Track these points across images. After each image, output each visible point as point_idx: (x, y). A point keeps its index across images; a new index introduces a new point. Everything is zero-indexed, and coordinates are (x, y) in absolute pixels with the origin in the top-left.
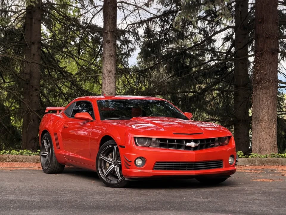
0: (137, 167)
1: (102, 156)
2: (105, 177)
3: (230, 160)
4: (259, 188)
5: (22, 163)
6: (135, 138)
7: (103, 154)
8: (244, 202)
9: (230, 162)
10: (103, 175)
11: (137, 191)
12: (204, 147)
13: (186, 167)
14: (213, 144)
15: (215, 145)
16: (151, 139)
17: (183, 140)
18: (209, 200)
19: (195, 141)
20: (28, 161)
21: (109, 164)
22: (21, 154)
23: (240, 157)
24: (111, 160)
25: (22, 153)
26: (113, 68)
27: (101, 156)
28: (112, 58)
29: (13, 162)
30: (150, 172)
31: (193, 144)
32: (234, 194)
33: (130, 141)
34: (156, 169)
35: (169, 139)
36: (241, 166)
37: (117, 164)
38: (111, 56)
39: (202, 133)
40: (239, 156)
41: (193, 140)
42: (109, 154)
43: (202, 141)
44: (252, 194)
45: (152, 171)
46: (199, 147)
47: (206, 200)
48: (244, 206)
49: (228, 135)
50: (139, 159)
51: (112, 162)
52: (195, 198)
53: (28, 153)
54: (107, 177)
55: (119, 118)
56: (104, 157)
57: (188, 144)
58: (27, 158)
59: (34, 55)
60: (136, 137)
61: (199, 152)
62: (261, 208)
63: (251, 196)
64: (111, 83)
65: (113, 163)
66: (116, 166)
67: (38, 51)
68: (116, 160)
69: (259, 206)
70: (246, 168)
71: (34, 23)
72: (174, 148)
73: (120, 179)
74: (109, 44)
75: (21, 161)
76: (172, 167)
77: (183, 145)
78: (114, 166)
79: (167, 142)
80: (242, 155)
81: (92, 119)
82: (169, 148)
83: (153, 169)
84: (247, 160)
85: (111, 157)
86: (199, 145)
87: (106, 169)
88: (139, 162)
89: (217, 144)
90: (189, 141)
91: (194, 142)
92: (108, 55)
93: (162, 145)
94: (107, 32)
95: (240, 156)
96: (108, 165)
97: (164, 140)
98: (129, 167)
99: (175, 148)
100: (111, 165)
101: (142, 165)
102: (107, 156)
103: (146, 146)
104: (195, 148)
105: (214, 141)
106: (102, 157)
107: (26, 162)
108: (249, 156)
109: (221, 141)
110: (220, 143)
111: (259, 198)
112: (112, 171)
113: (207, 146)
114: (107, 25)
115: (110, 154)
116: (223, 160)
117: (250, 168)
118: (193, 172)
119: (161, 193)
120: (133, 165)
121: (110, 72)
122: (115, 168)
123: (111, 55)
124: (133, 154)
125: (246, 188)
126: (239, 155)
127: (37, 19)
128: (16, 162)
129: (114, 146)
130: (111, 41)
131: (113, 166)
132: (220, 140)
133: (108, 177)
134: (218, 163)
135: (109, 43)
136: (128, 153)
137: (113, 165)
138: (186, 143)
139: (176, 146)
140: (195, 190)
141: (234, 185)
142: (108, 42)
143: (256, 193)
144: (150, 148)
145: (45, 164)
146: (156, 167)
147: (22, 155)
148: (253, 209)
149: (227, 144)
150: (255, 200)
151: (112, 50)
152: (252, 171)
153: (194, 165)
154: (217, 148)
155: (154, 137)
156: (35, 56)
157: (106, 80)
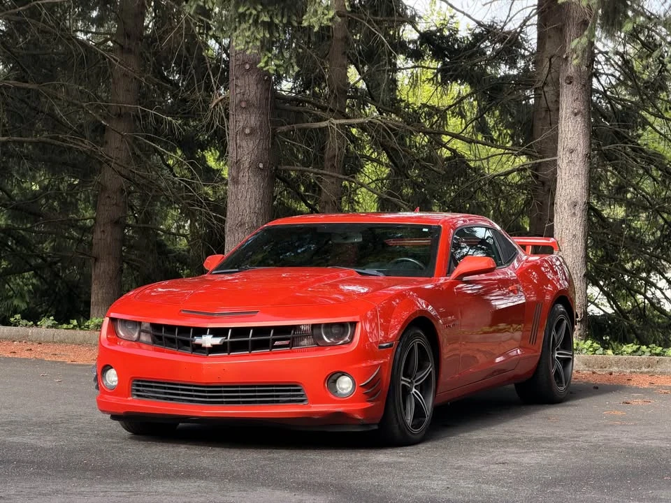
0: (105, 388)
14: (284, 343)
15: (292, 343)
26: (578, 143)
28: (579, 118)
31: (204, 340)
38: (576, 114)
46: (228, 348)
50: (113, 371)
64: (574, 176)
74: (571, 85)
77: (189, 341)
79: (162, 333)
82: (166, 346)
88: (113, 378)
89: (303, 343)
92: (568, 111)
94: (567, 57)
114: (567, 41)
121: (572, 151)
123: (576, 111)
130: (576, 78)
135: (570, 83)
139: (176, 341)
142: (568, 82)
146: (137, 390)
151: (577, 99)
157: (563, 171)
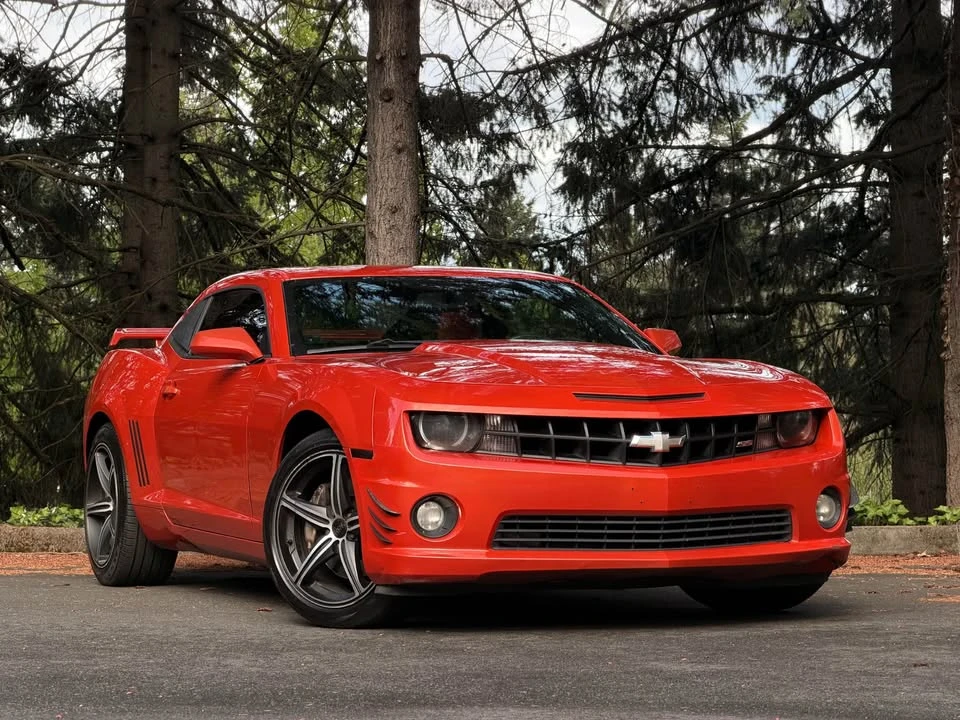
0: (421, 535)
1: (285, 496)
2: (299, 583)
3: (824, 510)
4: (949, 624)
5: (43, 556)
6: (413, 415)
7: (291, 489)
8: (865, 673)
9: (822, 519)
10: (293, 575)
11: (426, 639)
12: (709, 450)
13: (629, 536)
14: (748, 443)
15: (755, 444)
16: (480, 419)
17: (617, 421)
18: (712, 667)
19: (670, 427)
20: (68, 547)
21: (314, 532)
22: (47, 522)
23: (893, 524)
24: (322, 512)
25: (49, 518)
26: (404, 198)
27: (282, 498)
28: (404, 158)
29: (10, 551)
30: (476, 556)
31: (657, 440)
32: (833, 645)
33: (392, 433)
34: (502, 544)
35: (556, 421)
36: (896, 555)
37: (348, 529)
38: (400, 151)
39: (701, 395)
40: (890, 520)
41: (660, 421)
42: (316, 488)
43: (698, 425)
44: (910, 645)
45: (487, 555)
46: (685, 454)
47: (700, 667)
48: (862, 689)
49: (815, 405)
50: (434, 506)
51: (327, 522)
52: (657, 660)
53: (75, 519)
54: (306, 583)
55: (365, 347)
56: (293, 502)
57: (637, 440)
58: (63, 538)
59: (154, 180)
60: (418, 413)
61: (685, 472)
62: (936, 696)
63: (906, 652)
64: (399, 251)
65: (330, 527)
66: (344, 538)
67: (168, 168)
68: (345, 514)
69: (927, 687)
70: (913, 563)
71: (155, 66)
72: (577, 455)
73: (359, 590)
74: (391, 104)
75: (43, 550)
76: (572, 536)
77: (619, 443)
78: (334, 539)
79: (549, 433)
80: (900, 515)
81: (256, 353)
82: (557, 455)
83: (490, 545)
84: (919, 535)
85: (323, 503)
86: (685, 442)
87: (303, 551)
88: (431, 517)
89: (766, 443)
90: (643, 427)
91: (664, 431)
92: (388, 145)
93: (528, 447)
94: (382, 59)
95: (895, 519)
96: (310, 534)
97: (538, 423)
98: (389, 538)
99: (583, 455)
100: (322, 532)
101: (446, 528)
102: (307, 497)
103: (460, 451)
104: (669, 457)
105: (753, 429)
106: (287, 501)
107: (60, 551)
108: (931, 519)
109: (785, 428)
110: (781, 439)
111: (938, 660)
112: (326, 560)
113: (722, 449)
114: (382, 32)
115: (321, 490)
116: (791, 507)
117: (931, 561)
118: (659, 559)
119: (523, 643)
120: (404, 530)
121: (394, 213)
122: (340, 546)
123: (400, 145)
124: (408, 484)
125: (894, 624)
126: (890, 516)
127: (164, 51)
128: (23, 552)
129: (335, 456)
130: (399, 92)
131: (330, 539)
132: (778, 424)
133: (312, 586)
134: (769, 520)
135: (390, 100)
136: (386, 481)
137: (331, 535)
138: (629, 435)
139: (588, 446)
140: (671, 634)
141: (847, 613)
142: (386, 98)
143: (929, 643)
144: (476, 458)
145: (99, 551)
146: (503, 535)
147: (48, 525)
148: (896, 698)
149: (808, 443)
150: (915, 666)
151: (401, 126)
152: (935, 572)
153: (667, 527)
154: (766, 456)
155: (496, 411)
156: (160, 186)
157: (381, 242)
